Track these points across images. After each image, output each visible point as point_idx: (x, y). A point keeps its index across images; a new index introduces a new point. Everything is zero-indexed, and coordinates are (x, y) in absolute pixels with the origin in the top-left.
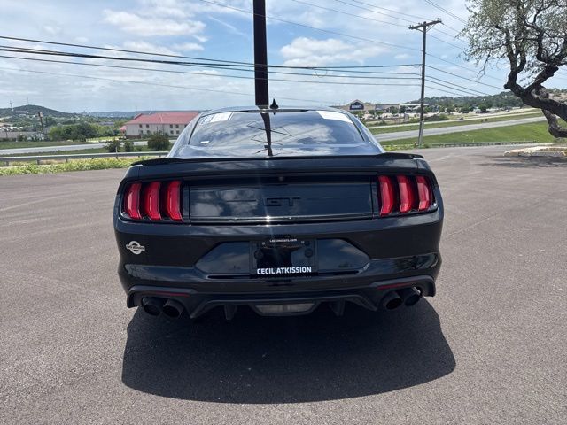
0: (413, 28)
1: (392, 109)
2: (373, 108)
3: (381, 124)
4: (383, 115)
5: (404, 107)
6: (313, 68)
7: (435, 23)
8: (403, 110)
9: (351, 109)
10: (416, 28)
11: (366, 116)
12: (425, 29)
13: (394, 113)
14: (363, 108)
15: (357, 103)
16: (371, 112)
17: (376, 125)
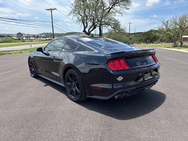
0: (47, 10)
1: (34, 36)
2: (27, 36)
3: (31, 41)
4: (31, 38)
5: (38, 36)
6: (15, 20)
7: (54, 9)
8: (38, 37)
9: (17, 35)
10: (48, 10)
11: (24, 38)
12: (51, 11)
13: (35, 37)
14: (22, 35)
15: (20, 33)
16: (26, 37)
17: (29, 41)
